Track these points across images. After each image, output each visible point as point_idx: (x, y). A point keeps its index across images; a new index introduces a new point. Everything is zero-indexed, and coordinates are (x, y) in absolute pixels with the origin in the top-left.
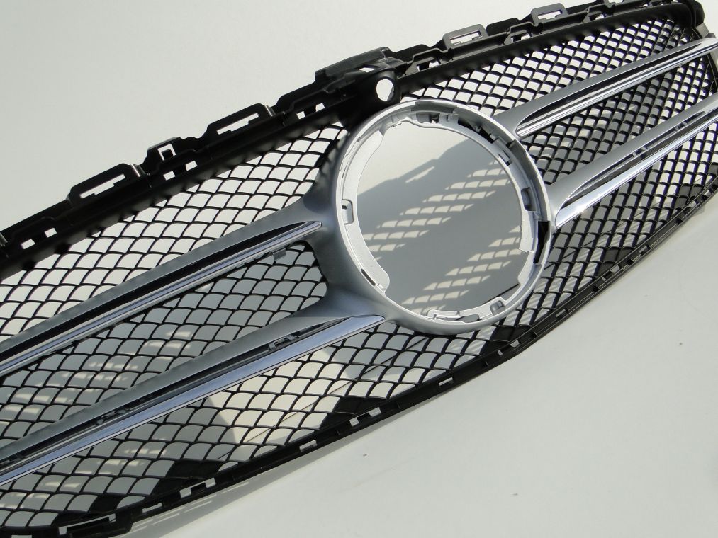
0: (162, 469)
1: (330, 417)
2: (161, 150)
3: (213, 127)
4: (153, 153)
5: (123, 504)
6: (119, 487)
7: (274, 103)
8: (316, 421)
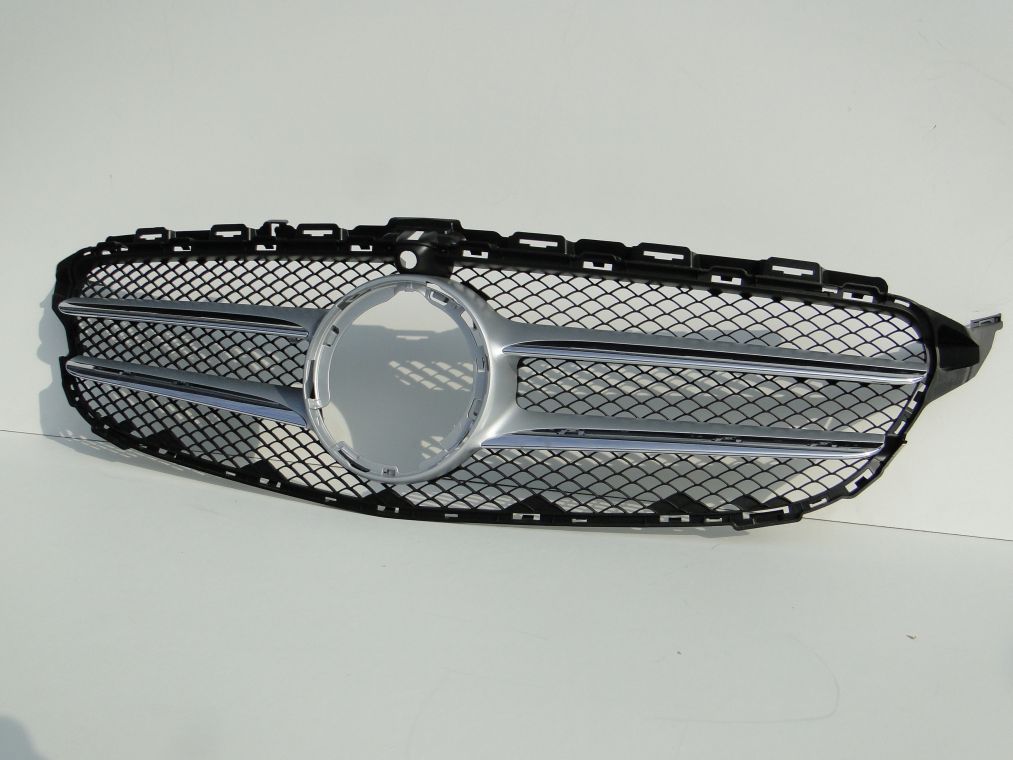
0: (158, 428)
1: (251, 466)
2: (274, 226)
3: (303, 227)
4: (267, 226)
5: (135, 433)
6: (138, 422)
7: (351, 227)
8: (242, 463)
